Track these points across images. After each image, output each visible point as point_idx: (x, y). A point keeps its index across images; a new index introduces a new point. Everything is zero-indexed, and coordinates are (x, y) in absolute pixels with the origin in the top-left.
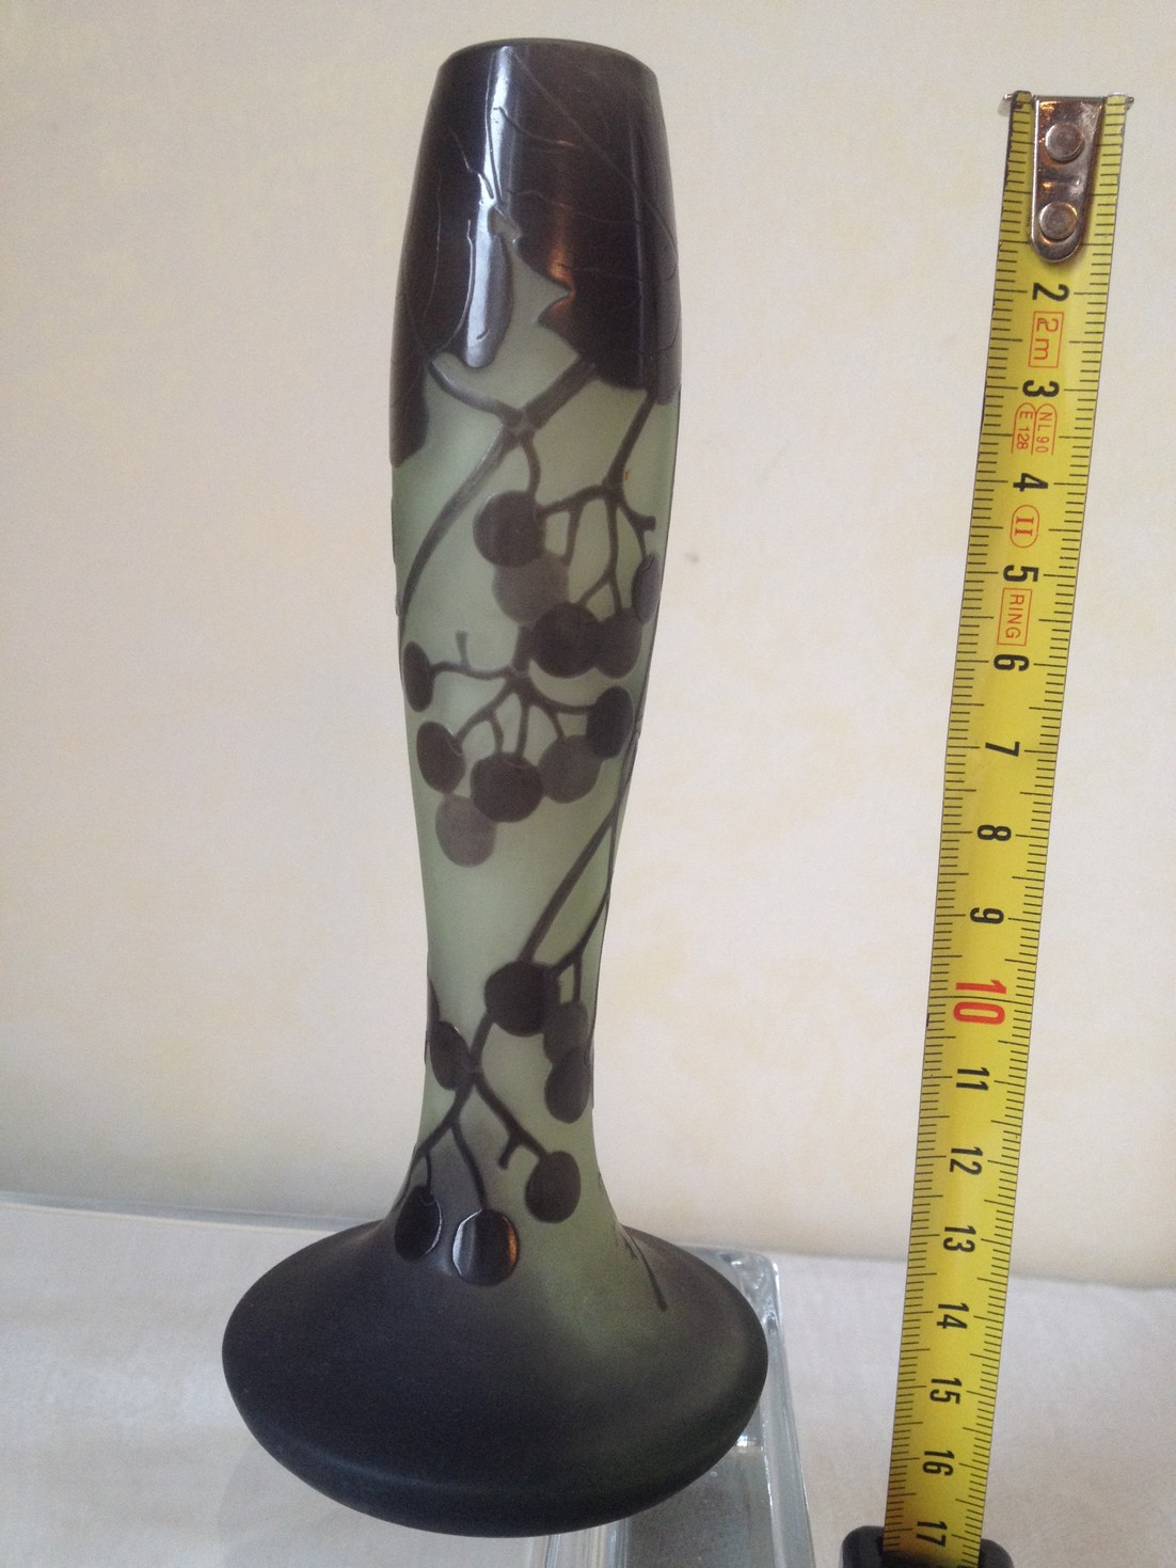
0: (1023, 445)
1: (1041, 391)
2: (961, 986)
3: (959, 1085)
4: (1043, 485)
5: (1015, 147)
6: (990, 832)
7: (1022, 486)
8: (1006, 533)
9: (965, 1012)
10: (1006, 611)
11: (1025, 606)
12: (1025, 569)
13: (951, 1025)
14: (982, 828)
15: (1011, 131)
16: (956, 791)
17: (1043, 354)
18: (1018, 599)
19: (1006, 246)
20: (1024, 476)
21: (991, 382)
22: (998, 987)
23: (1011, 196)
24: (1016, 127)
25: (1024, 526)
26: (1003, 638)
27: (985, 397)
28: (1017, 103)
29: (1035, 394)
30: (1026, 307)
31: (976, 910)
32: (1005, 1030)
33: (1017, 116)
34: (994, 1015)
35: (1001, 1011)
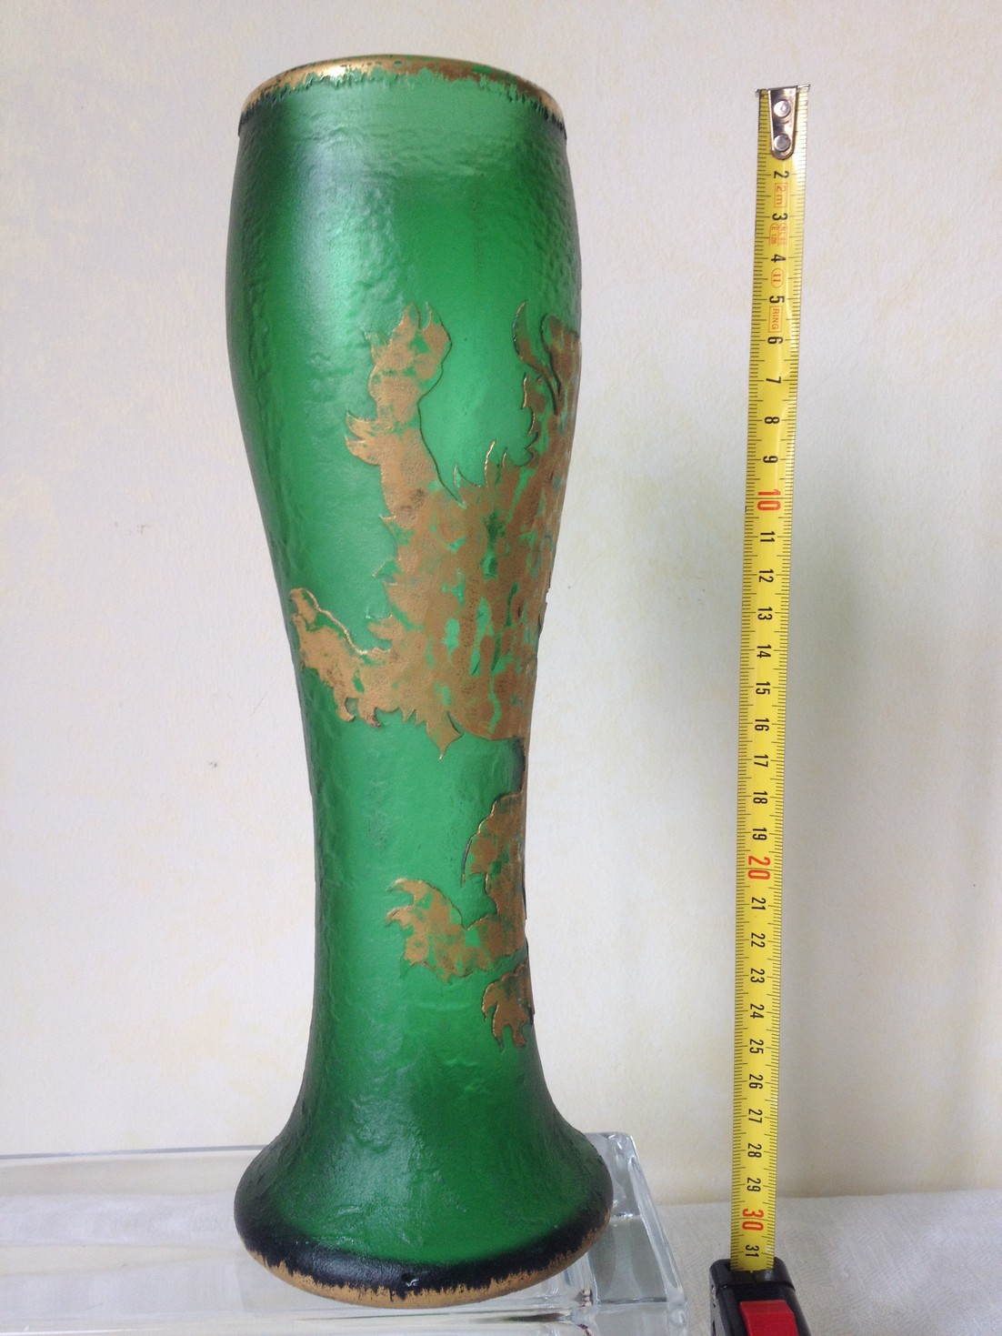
0: (774, 242)
1: (780, 218)
2: (760, 494)
3: (762, 541)
4: (784, 259)
5: (762, 113)
6: (770, 420)
7: (775, 260)
8: (769, 280)
9: (762, 506)
10: (772, 317)
11: (780, 314)
12: (778, 297)
13: (757, 512)
14: (766, 418)
15: (760, 107)
16: (754, 402)
17: (779, 202)
18: (776, 311)
19: (761, 156)
20: (776, 256)
21: (758, 215)
22: (778, 493)
23: (761, 134)
24: (762, 105)
25: (776, 278)
26: (771, 330)
27: (756, 221)
28: (761, 94)
29: (778, 219)
30: (771, 181)
31: (765, 457)
32: (781, 512)
33: (762, 100)
34: (775, 506)
35: (778, 503)
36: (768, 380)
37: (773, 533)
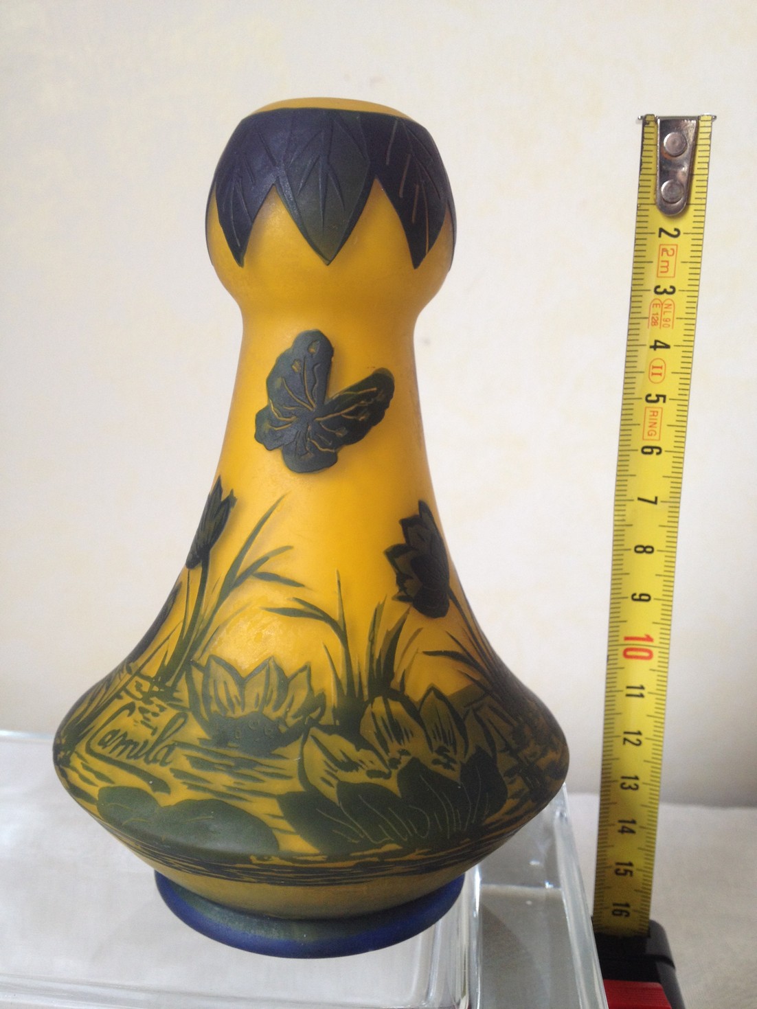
0: (655, 323)
1: (665, 291)
2: (627, 639)
3: (628, 695)
4: (667, 346)
5: (645, 148)
6: (641, 549)
7: (655, 347)
8: (647, 373)
9: (629, 653)
11: (659, 417)
12: (658, 396)
13: (622, 661)
14: (636, 547)
15: (643, 138)
17: (665, 269)
18: (654, 413)
19: (642, 207)
20: (656, 341)
21: (635, 287)
22: (649, 639)
23: (644, 177)
24: (646, 136)
25: (656, 371)
26: (646, 437)
27: (631, 296)
28: (645, 121)
29: (661, 293)
30: (655, 242)
31: (634, 595)
32: (654, 663)
33: (646, 130)
34: (646, 654)
35: (650, 652)
36: (640, 499)
37: (642, 688)
